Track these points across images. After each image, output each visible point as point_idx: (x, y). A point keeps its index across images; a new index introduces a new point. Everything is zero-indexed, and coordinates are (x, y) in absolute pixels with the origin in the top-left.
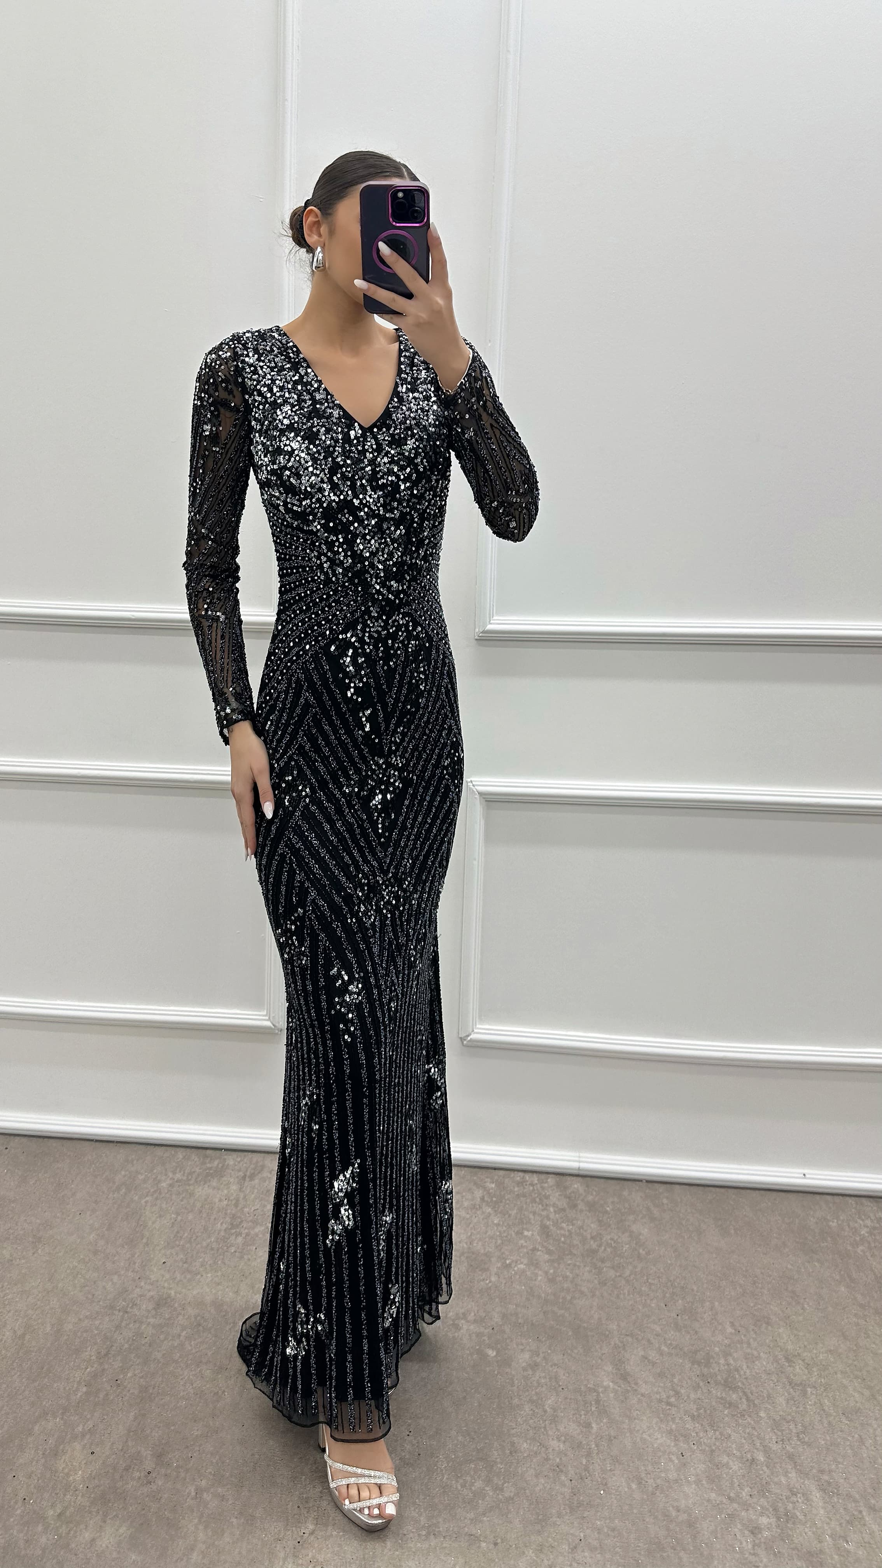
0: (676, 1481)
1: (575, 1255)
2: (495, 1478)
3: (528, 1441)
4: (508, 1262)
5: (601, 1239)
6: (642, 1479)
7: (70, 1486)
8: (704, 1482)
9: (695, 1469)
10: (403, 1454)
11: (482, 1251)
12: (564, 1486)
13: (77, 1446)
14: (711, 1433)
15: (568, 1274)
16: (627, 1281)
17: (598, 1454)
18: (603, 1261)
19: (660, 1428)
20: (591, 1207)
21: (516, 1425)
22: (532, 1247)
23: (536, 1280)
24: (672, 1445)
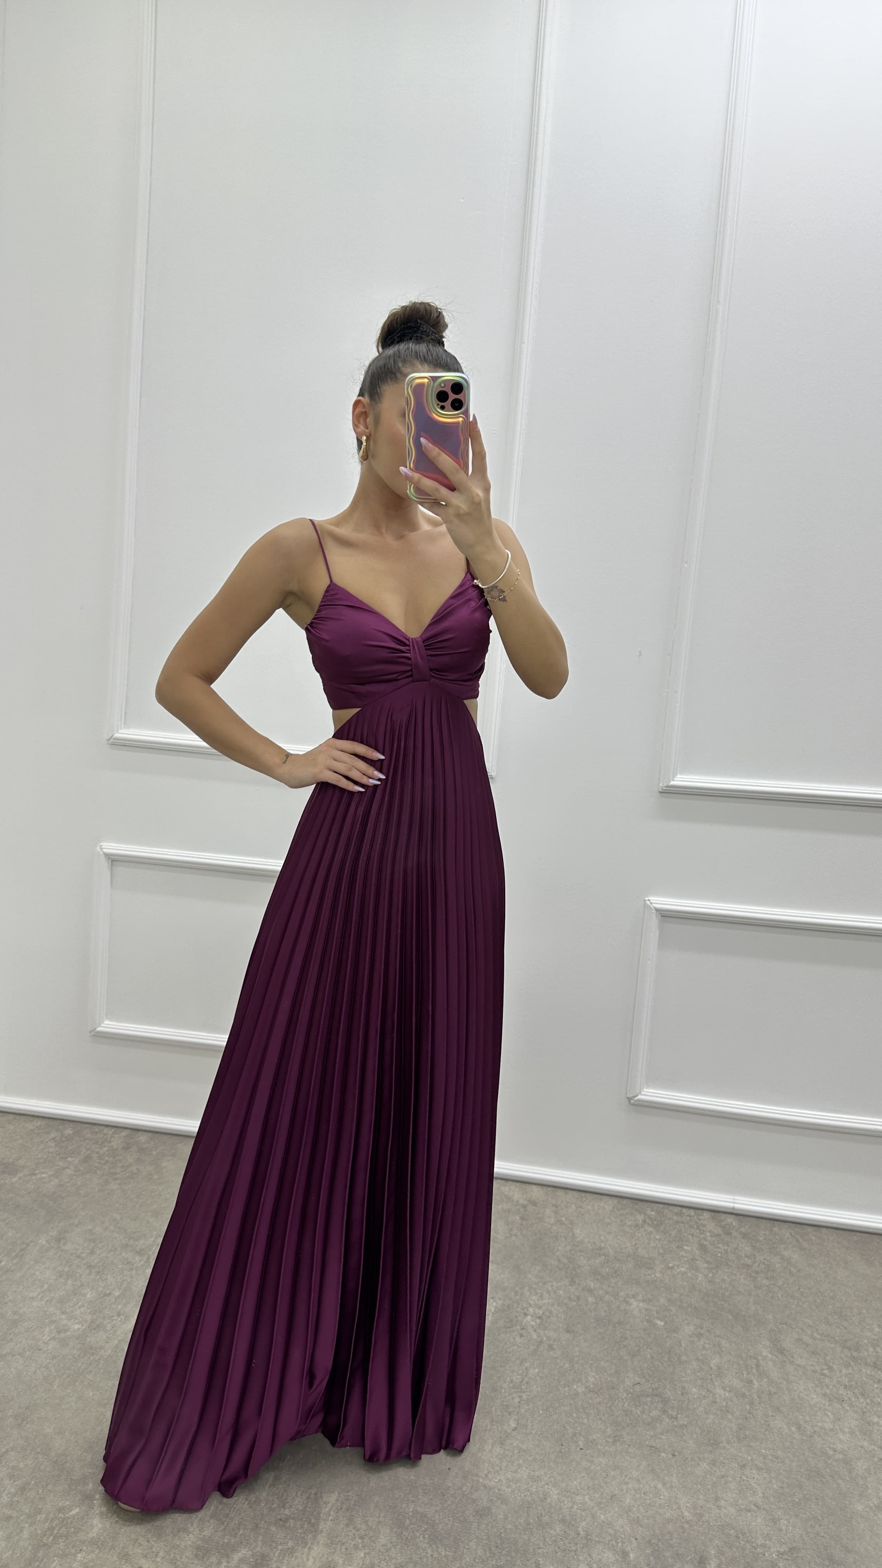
0: (832, 1430)
1: (731, 1266)
2: (670, 1410)
3: (697, 1387)
4: (670, 1265)
5: (755, 1258)
6: (800, 1425)
8: (857, 1433)
9: (848, 1423)
10: (588, 1384)
11: (647, 1256)
12: (732, 1422)
14: (862, 1400)
15: (726, 1278)
16: (780, 1288)
17: (760, 1403)
18: (757, 1273)
19: (815, 1391)
20: (745, 1236)
21: (686, 1374)
22: (691, 1257)
23: (697, 1279)
24: (827, 1404)
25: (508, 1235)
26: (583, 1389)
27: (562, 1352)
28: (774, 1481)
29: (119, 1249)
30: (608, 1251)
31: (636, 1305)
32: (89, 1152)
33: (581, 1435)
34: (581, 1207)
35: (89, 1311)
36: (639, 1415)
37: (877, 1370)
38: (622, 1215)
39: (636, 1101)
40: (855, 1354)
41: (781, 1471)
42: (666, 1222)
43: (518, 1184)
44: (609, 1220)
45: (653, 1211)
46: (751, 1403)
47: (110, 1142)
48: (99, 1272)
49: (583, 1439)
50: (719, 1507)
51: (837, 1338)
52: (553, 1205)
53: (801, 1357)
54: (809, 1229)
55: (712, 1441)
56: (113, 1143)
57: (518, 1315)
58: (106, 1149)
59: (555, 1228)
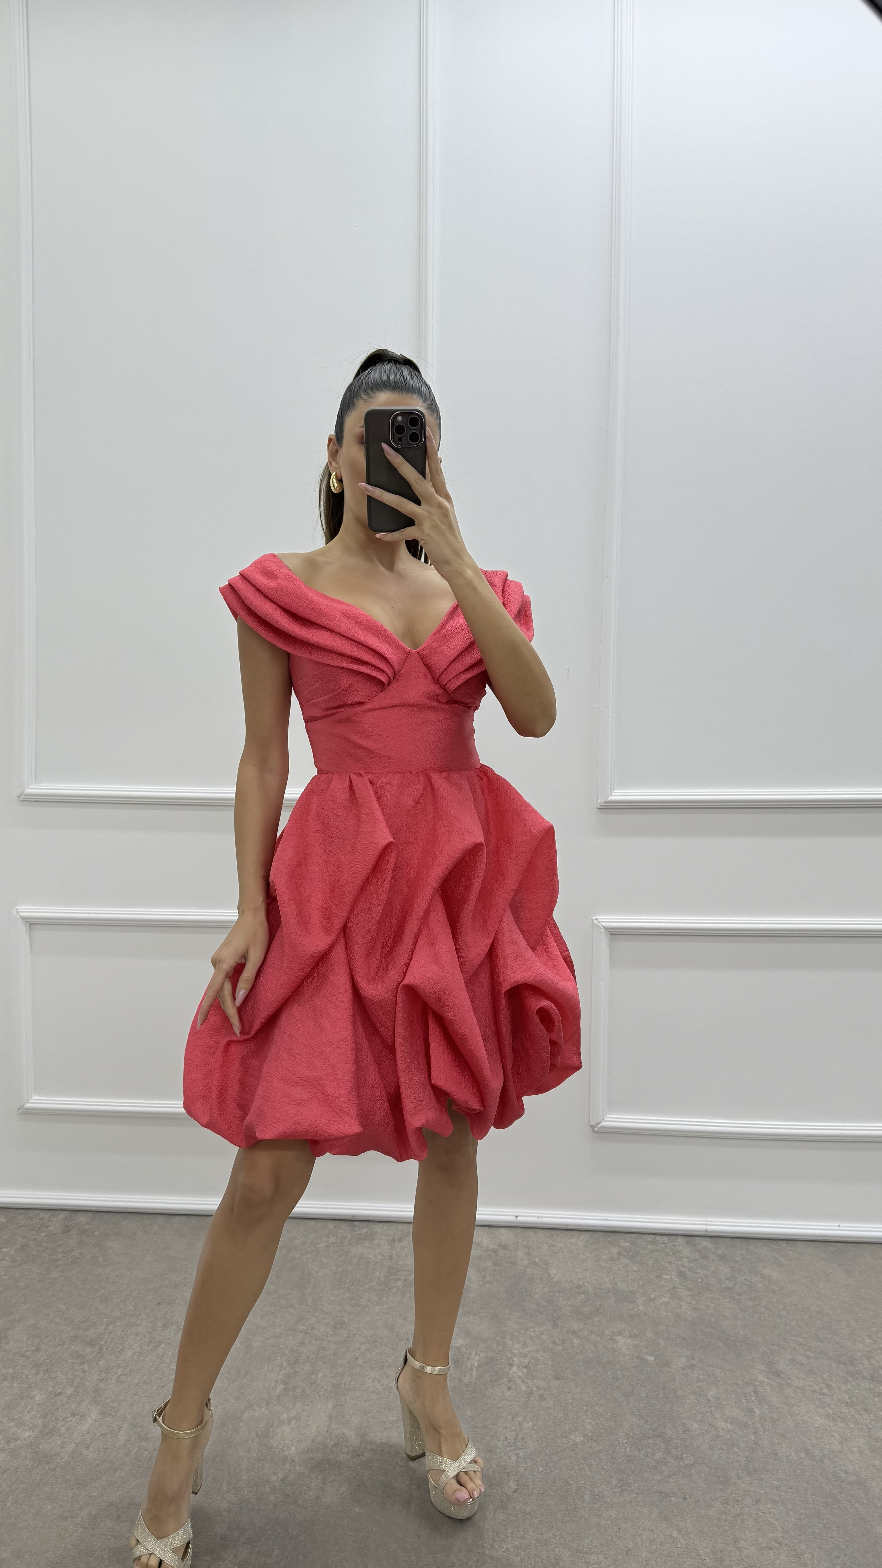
0: (841, 1451)
1: (713, 1291)
2: (674, 1450)
4: (652, 1296)
5: (736, 1280)
6: (809, 1450)
7: (287, 1458)
9: (856, 1442)
10: (586, 1433)
11: (627, 1289)
12: (739, 1456)
13: (287, 1429)
14: (865, 1416)
15: (710, 1304)
16: (766, 1308)
17: (764, 1432)
18: (740, 1294)
19: (818, 1412)
20: (722, 1258)
21: (684, 1410)
22: (672, 1286)
23: (680, 1309)
24: (832, 1424)
25: (481, 1283)
26: (581, 1438)
27: (554, 1401)
28: (791, 1514)
29: (67, 1342)
30: (588, 1289)
31: (623, 1343)
32: (25, 1240)
33: (585, 1489)
34: (553, 1246)
35: (39, 1416)
36: (643, 1459)
37: (875, 1383)
38: (596, 1250)
39: (599, 1128)
40: (851, 1368)
41: (797, 1502)
42: (641, 1253)
43: (486, 1229)
44: (583, 1256)
45: (627, 1242)
46: (755, 1433)
47: (47, 1227)
48: (47, 1371)
49: (587, 1493)
50: (739, 1548)
51: (831, 1354)
52: (525, 1247)
53: (798, 1379)
54: (784, 1244)
55: (722, 1479)
56: (51, 1228)
57: (502, 1366)
58: (43, 1235)
59: (530, 1270)
